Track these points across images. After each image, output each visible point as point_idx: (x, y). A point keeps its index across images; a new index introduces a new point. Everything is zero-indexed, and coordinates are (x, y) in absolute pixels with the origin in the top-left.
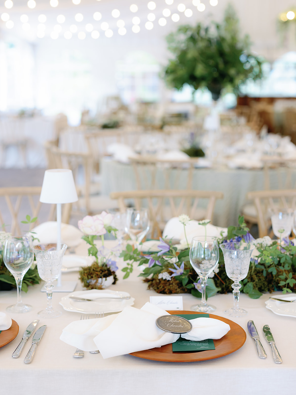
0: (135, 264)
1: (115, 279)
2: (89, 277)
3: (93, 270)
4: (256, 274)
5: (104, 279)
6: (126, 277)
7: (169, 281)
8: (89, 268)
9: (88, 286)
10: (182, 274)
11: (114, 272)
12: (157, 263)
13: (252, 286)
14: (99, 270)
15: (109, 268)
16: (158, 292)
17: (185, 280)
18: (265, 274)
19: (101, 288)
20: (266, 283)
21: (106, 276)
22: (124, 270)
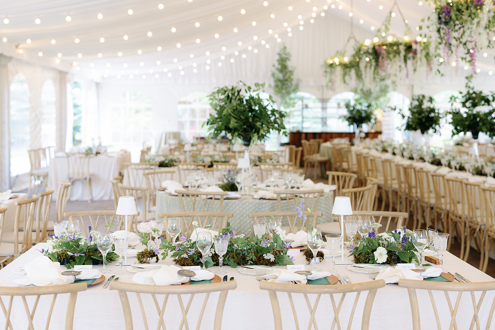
0: (169, 251)
1: (157, 259)
2: (143, 257)
3: (145, 253)
4: (236, 255)
5: (151, 258)
6: (164, 259)
7: (187, 258)
8: (143, 252)
9: (141, 262)
10: (194, 254)
11: (157, 255)
12: (181, 249)
13: (233, 261)
14: (148, 253)
15: (154, 252)
16: (181, 265)
17: (196, 257)
18: (241, 255)
19: (149, 263)
20: (241, 260)
21: (152, 256)
22: (163, 254)
